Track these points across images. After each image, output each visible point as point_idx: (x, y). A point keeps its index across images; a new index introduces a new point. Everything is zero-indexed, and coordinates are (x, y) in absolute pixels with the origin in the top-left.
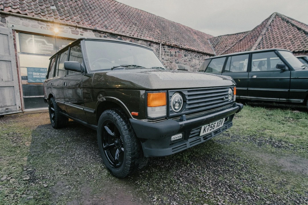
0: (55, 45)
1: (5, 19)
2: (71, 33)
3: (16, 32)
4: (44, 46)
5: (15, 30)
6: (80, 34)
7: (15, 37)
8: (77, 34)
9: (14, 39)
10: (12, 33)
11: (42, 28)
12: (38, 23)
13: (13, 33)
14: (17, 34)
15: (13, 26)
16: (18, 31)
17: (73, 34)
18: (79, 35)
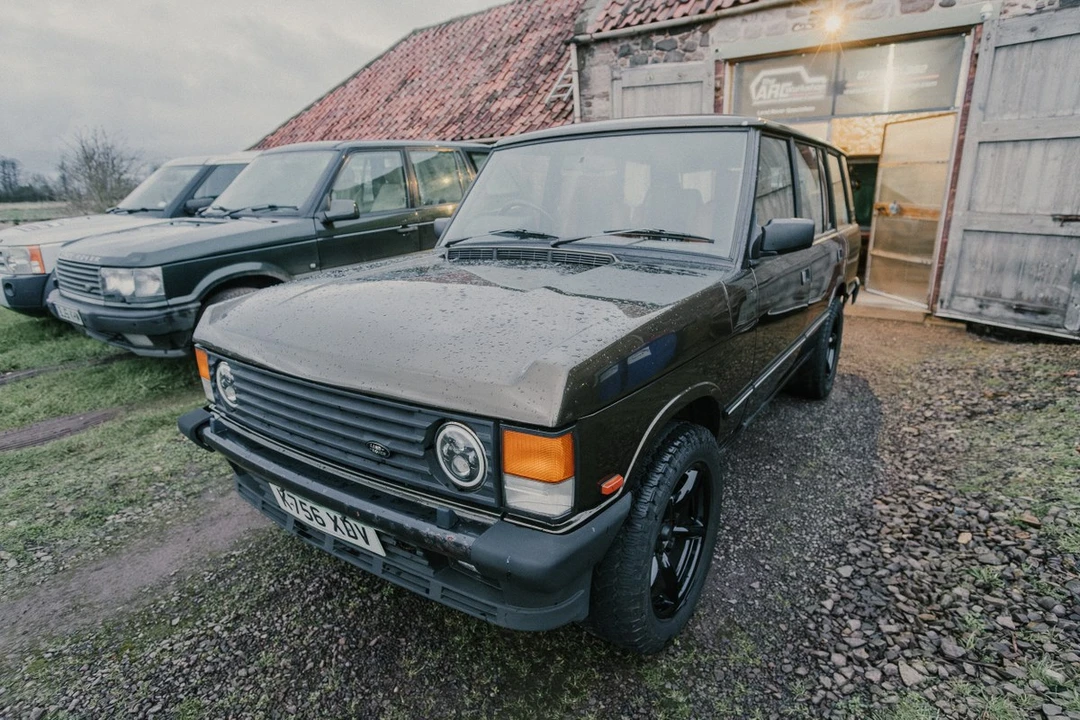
0: (833, 79)
1: (708, 36)
2: (897, 12)
3: (727, 64)
4: (797, 89)
5: (726, 61)
6: (941, 5)
7: (722, 82)
8: (924, 11)
9: (717, 89)
10: (713, 72)
11: (797, 28)
12: (789, 16)
13: (717, 71)
14: (728, 72)
15: (717, 51)
16: (732, 62)
17: (905, 16)
18: (936, 8)
